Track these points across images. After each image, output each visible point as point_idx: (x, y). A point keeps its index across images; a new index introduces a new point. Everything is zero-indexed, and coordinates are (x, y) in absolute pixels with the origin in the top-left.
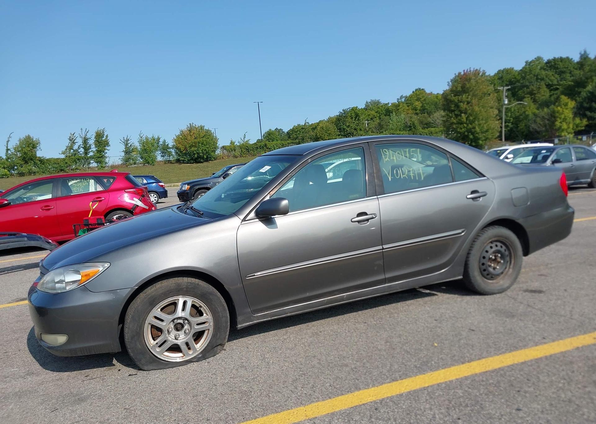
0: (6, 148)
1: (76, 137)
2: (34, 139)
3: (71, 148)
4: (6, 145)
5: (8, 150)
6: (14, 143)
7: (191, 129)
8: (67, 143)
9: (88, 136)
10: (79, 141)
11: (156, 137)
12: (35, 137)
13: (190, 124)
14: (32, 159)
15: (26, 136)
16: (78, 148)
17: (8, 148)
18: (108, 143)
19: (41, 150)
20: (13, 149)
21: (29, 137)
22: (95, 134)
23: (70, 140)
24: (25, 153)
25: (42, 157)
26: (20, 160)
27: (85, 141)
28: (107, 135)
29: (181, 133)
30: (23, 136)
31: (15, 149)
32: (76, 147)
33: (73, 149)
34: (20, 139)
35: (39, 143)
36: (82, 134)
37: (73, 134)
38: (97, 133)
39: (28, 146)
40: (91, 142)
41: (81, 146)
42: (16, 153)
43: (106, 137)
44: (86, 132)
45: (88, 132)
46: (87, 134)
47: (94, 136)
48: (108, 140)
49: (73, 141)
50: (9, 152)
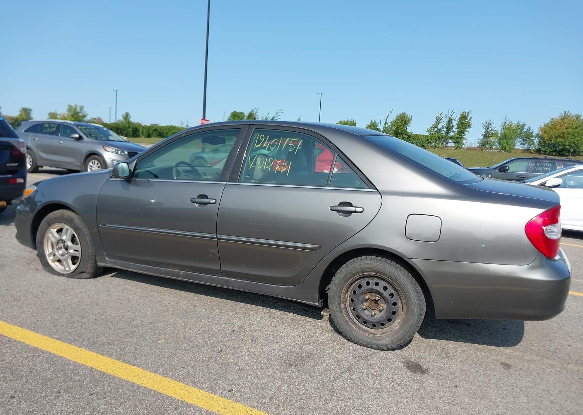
0: (385, 122)
1: (442, 117)
2: (408, 116)
3: (436, 126)
4: (386, 120)
5: (386, 123)
6: (392, 118)
7: (565, 118)
8: (434, 121)
9: (453, 117)
10: (444, 121)
11: (521, 123)
12: (409, 114)
13: (565, 112)
14: (401, 134)
15: (402, 113)
16: (442, 127)
17: (387, 122)
18: (470, 126)
19: (411, 126)
20: (390, 123)
21: (404, 114)
22: (460, 116)
23: (437, 119)
24: (397, 127)
25: (410, 132)
26: (392, 133)
27: (450, 121)
28: (471, 118)
29: (552, 121)
30: (399, 113)
31: (391, 123)
32: (440, 126)
33: (437, 128)
34: (397, 115)
35: (410, 120)
36: (448, 114)
37: (441, 114)
38: (461, 115)
39: (401, 122)
40: (455, 123)
41: (445, 126)
42: (392, 126)
43: (469, 119)
44: (453, 113)
45: (454, 113)
46: (453, 115)
47: (458, 118)
48: (470, 122)
49: (439, 120)
50: (386, 125)
